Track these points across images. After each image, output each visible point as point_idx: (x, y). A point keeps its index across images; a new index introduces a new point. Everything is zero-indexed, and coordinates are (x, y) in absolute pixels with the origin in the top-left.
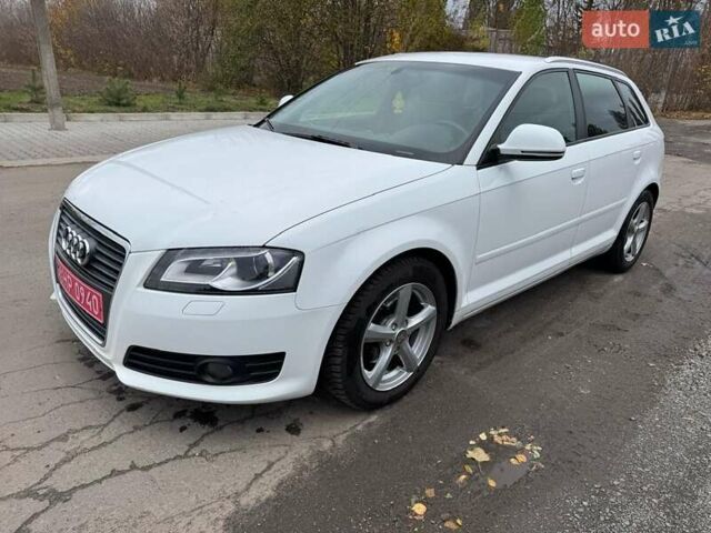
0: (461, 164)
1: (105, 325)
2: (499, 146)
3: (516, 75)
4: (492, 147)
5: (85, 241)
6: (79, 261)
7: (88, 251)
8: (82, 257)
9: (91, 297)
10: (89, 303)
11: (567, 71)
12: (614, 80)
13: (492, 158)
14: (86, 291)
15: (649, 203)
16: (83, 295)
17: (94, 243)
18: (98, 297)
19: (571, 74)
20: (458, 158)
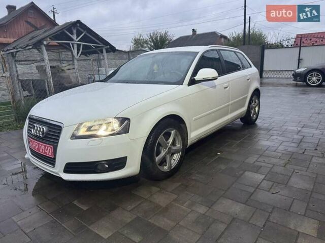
0: (182, 85)
1: (55, 158)
2: (195, 78)
3: (197, 53)
4: (192, 78)
5: (44, 128)
6: (41, 135)
7: (45, 131)
8: (43, 134)
9: (47, 148)
10: (47, 151)
11: (216, 50)
12: (235, 52)
13: (192, 82)
14: (45, 146)
15: (257, 95)
16: (44, 149)
17: (47, 128)
18: (51, 148)
19: (218, 51)
20: (180, 83)
